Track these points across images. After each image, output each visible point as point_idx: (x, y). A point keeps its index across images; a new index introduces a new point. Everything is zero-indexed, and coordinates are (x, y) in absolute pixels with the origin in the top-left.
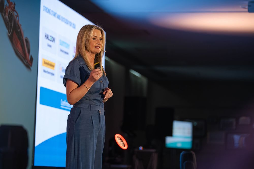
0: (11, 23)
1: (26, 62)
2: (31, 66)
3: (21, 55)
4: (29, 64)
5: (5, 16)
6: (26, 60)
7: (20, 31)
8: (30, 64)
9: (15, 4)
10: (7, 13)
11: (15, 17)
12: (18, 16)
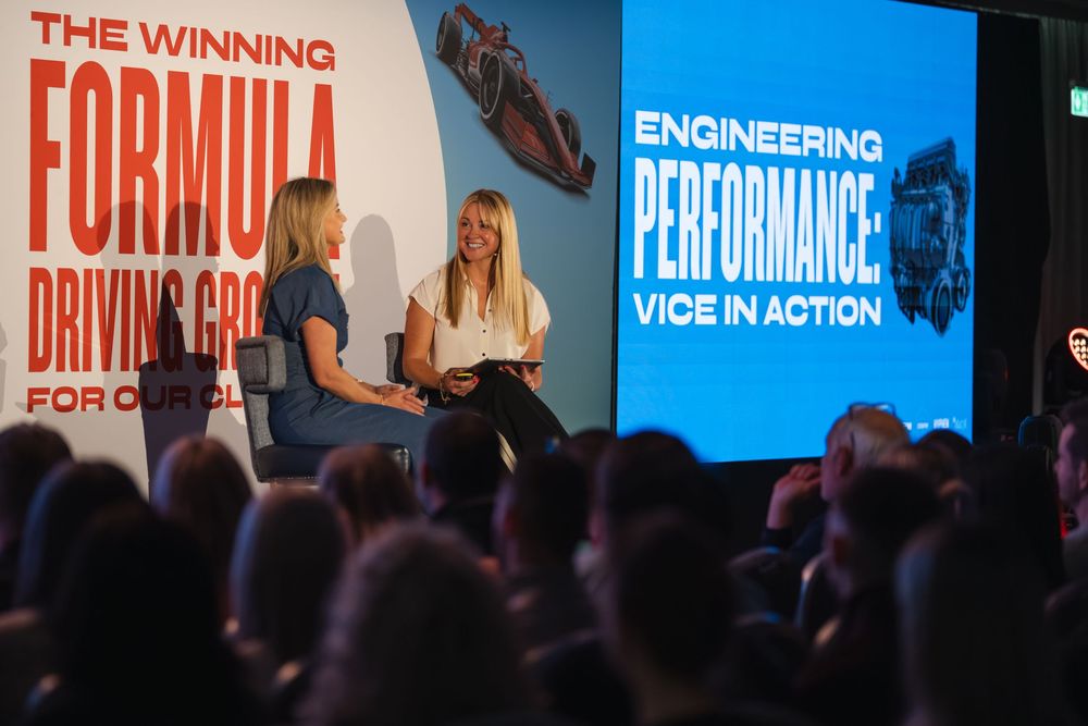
0: (492, 84)
1: (564, 178)
2: (589, 185)
3: (543, 163)
4: (579, 182)
5: (466, 69)
6: (564, 174)
7: (535, 99)
8: (584, 181)
9: (505, 29)
10: (475, 61)
11: (511, 63)
12: (521, 58)
